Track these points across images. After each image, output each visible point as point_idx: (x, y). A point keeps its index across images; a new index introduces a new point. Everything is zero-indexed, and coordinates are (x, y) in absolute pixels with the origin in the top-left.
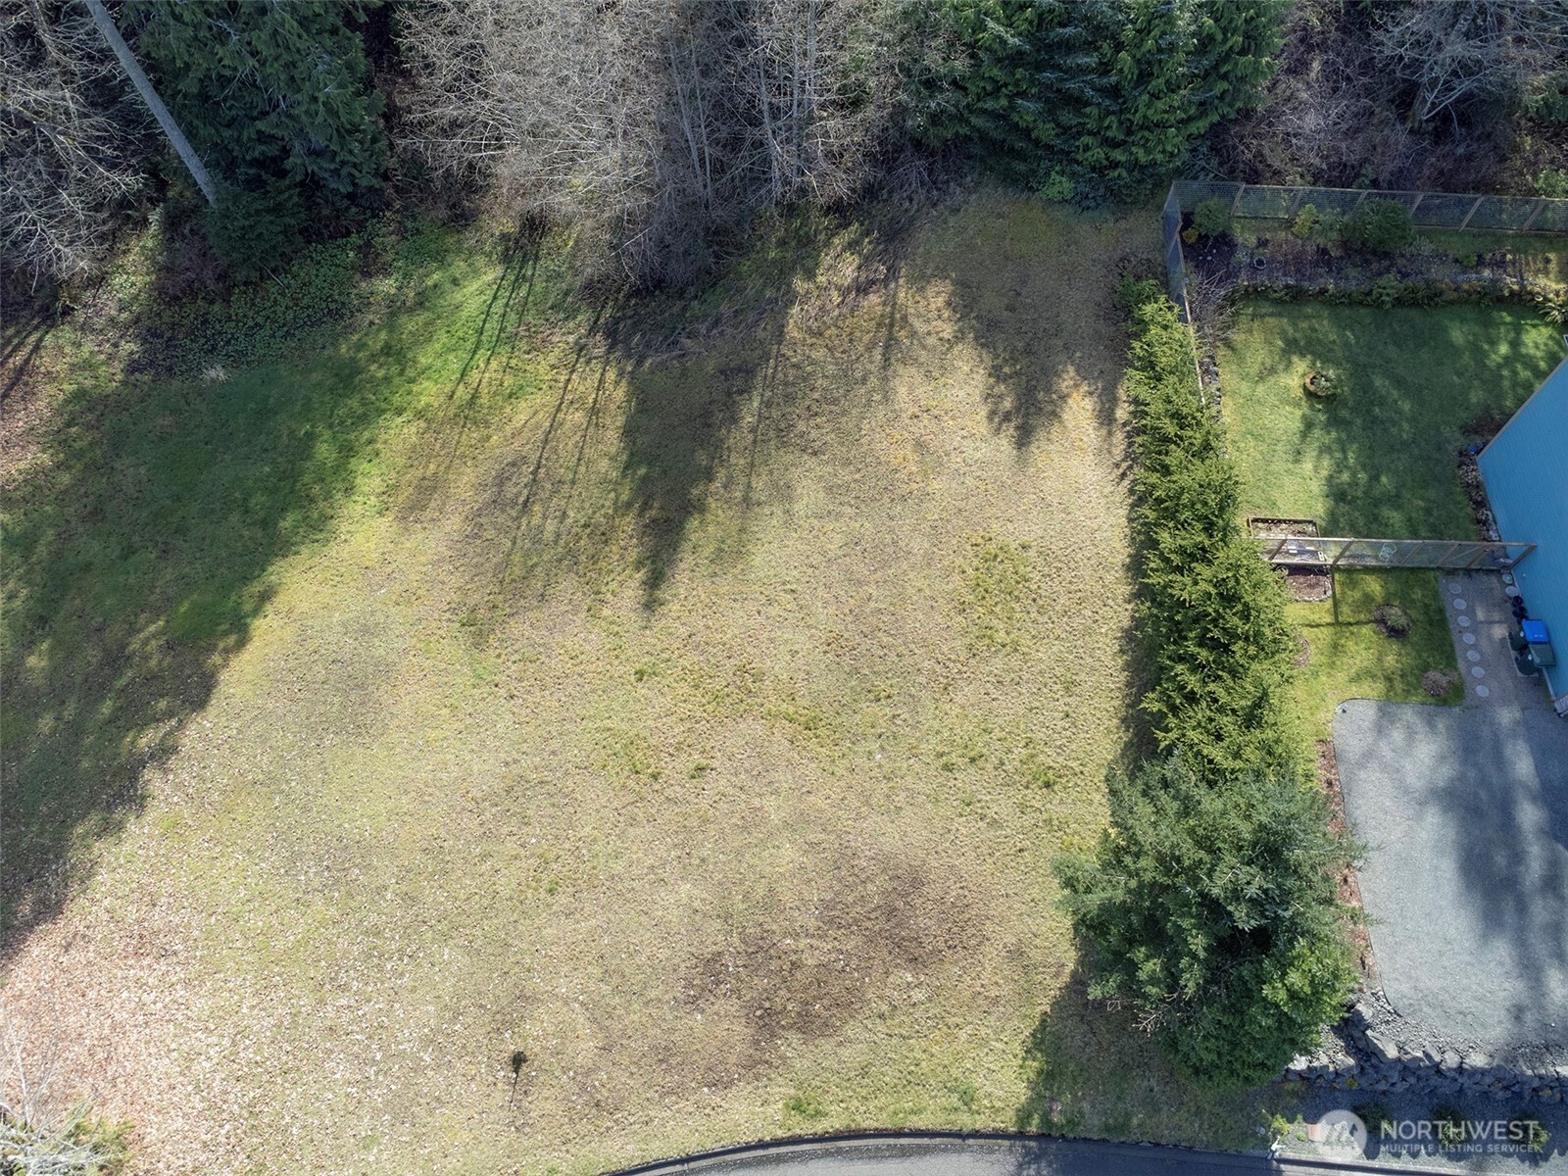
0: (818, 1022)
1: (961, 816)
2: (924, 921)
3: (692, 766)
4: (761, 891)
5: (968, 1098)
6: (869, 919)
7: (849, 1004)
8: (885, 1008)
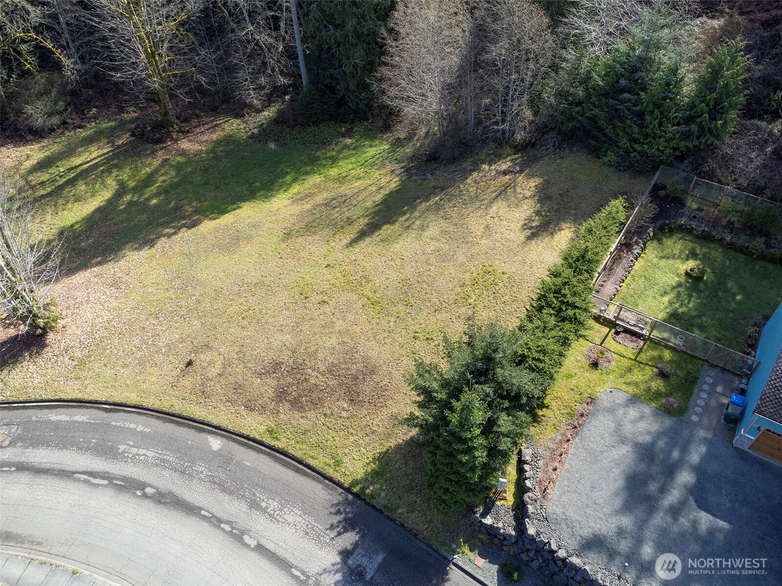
0: (300, 404)
1: (408, 356)
2: (366, 388)
3: (321, 300)
4: (313, 349)
5: (338, 463)
6: (345, 377)
7: (315, 404)
8: (328, 412)
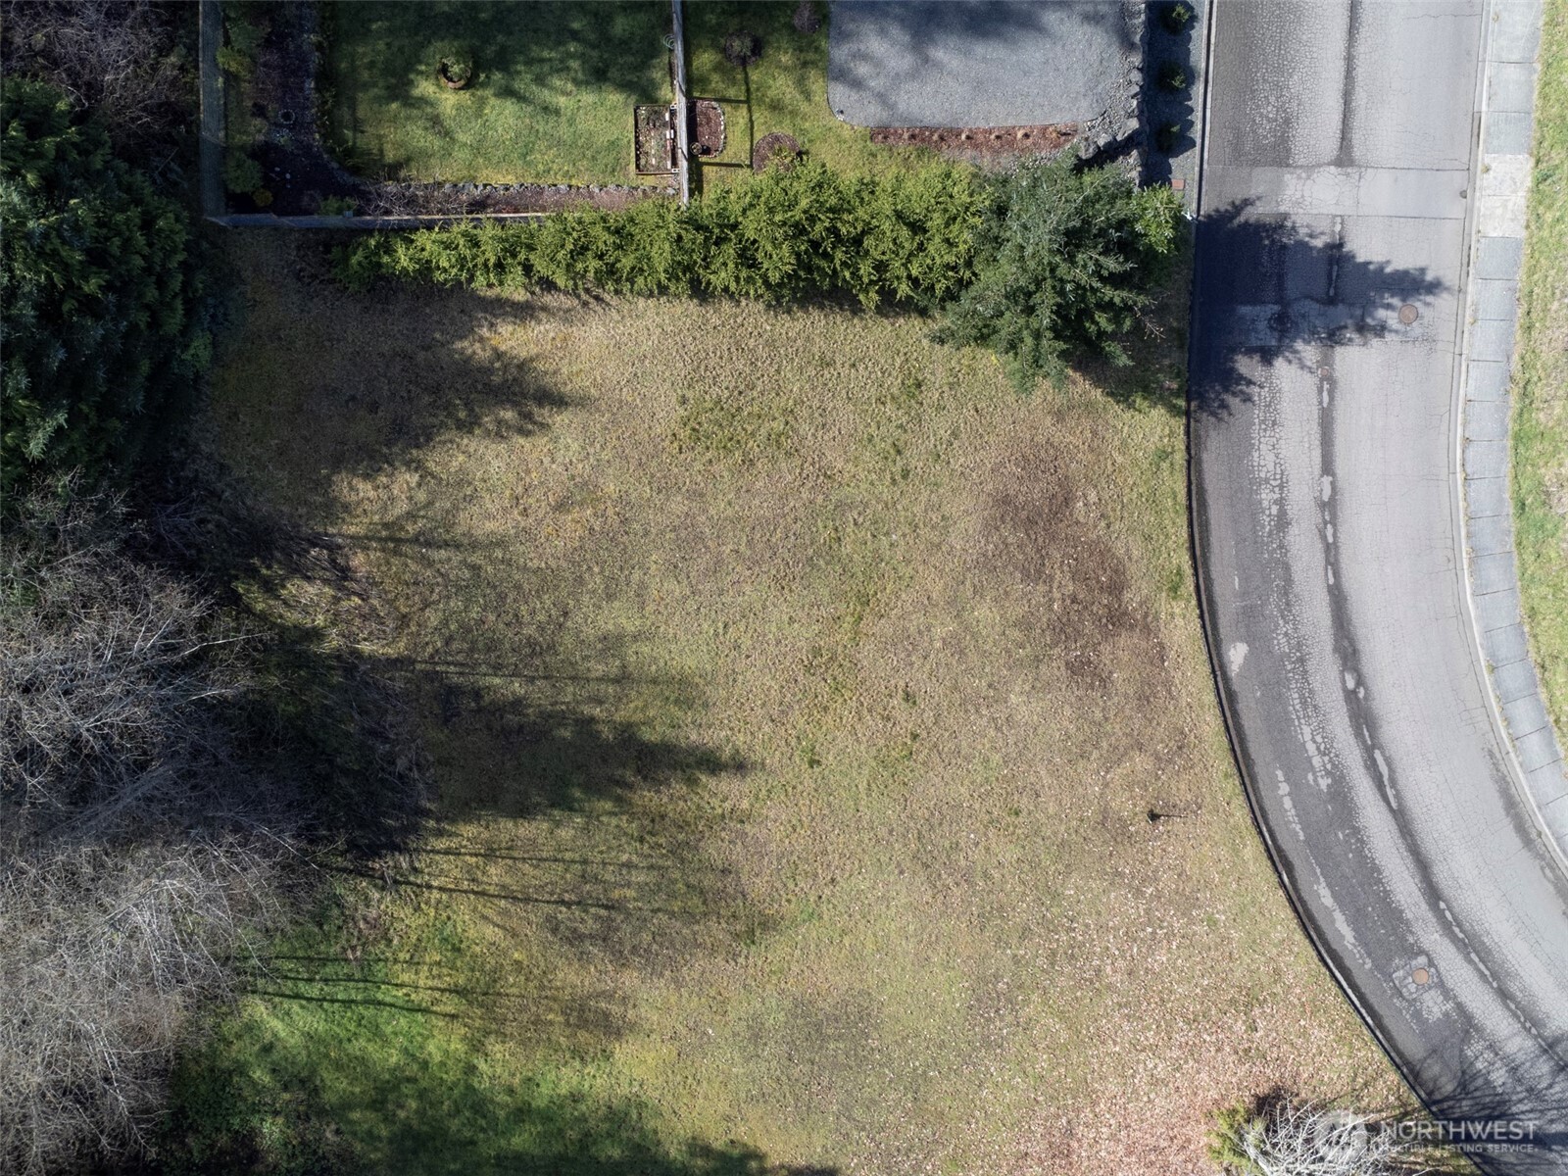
0: (1115, 577)
1: (949, 462)
3: (904, 705)
4: (1015, 634)
5: (1164, 455)
6: (1036, 540)
7: (1102, 552)
8: (1103, 524)
